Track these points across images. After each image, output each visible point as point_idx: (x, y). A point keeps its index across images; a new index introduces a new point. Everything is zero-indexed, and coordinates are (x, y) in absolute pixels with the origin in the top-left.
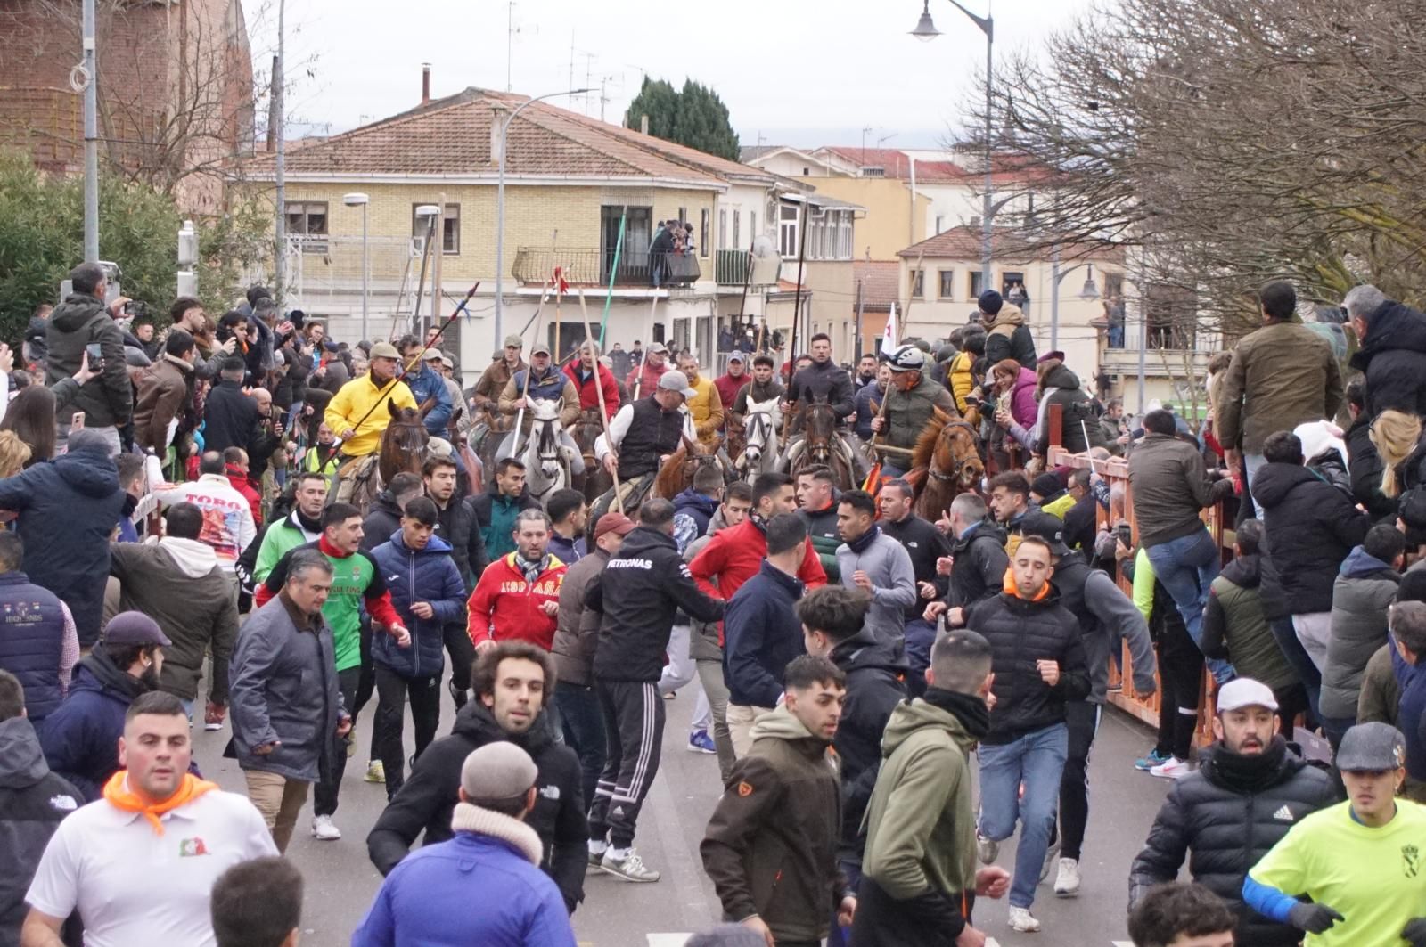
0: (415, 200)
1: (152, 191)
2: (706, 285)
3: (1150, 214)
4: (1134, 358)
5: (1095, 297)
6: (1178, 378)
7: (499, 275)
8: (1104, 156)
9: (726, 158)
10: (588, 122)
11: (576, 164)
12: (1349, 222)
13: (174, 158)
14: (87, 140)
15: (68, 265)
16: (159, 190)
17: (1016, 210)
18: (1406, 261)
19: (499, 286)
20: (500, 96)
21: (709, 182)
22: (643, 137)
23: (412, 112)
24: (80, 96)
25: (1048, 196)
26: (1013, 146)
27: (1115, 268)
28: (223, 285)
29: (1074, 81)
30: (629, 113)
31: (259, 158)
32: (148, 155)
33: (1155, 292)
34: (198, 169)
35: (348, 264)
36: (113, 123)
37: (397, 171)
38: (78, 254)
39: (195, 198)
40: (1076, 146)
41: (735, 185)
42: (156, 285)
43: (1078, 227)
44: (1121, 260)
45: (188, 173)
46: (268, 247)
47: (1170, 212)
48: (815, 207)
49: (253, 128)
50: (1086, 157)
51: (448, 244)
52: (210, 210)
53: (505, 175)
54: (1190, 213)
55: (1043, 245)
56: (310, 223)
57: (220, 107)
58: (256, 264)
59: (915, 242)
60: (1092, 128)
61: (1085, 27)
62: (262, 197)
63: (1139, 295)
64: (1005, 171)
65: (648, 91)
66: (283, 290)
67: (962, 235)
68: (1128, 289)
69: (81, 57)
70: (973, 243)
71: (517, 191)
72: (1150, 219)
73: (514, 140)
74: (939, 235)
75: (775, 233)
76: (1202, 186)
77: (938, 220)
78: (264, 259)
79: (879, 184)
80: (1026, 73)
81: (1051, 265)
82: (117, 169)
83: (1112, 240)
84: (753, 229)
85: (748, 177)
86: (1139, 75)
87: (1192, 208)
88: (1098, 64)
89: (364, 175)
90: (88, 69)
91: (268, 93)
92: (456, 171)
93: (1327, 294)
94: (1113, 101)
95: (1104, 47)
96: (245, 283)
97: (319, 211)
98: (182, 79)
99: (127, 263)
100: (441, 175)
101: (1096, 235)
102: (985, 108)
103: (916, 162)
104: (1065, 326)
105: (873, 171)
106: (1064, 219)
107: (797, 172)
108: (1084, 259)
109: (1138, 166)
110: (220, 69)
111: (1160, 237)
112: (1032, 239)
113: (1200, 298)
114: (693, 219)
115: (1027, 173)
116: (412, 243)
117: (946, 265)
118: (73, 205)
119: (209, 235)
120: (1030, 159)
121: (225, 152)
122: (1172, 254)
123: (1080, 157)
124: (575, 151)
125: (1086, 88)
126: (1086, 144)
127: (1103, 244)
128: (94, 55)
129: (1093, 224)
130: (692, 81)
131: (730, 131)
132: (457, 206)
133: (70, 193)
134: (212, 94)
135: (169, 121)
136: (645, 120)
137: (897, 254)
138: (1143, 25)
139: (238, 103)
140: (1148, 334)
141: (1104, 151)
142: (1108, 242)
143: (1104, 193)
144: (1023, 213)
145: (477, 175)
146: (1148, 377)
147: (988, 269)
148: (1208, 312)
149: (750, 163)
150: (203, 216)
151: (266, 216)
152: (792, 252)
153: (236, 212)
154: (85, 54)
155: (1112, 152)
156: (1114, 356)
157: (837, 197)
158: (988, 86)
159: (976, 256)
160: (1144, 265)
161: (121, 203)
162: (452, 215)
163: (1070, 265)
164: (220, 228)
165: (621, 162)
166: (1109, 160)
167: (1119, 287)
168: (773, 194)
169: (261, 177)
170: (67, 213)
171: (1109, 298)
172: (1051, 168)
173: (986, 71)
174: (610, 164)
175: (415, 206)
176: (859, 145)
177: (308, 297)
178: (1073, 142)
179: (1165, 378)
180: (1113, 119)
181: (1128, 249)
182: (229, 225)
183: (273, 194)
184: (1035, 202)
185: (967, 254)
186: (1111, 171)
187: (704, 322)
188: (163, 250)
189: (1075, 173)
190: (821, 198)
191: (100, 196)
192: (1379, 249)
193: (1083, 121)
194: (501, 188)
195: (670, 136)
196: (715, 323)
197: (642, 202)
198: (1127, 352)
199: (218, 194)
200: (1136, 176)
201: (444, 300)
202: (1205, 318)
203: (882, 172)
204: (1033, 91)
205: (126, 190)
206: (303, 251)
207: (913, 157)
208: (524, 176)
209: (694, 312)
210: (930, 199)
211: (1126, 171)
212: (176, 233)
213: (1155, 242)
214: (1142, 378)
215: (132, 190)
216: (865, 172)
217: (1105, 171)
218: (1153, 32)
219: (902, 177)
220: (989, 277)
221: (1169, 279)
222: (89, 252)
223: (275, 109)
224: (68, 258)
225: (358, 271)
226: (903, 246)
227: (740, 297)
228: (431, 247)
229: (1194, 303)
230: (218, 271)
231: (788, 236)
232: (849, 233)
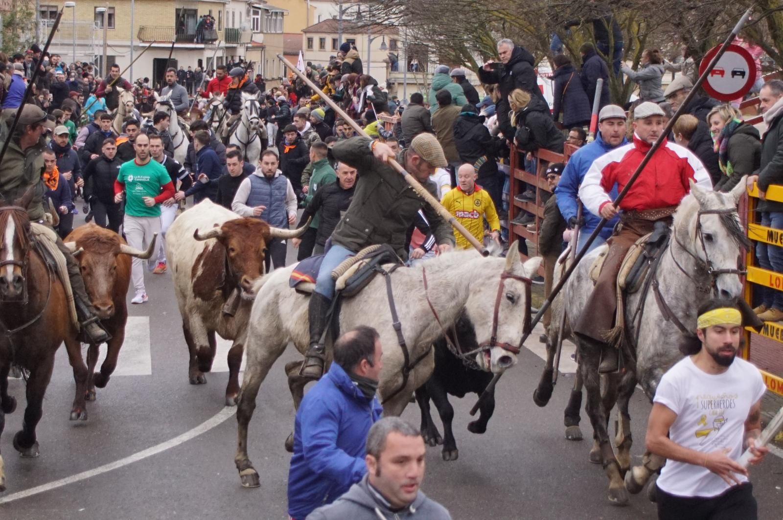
0: (95, 5)
2: (221, 43)
3: (411, 13)
4: (402, 76)
5: (385, 49)
6: (421, 84)
7: (132, 37)
12: (494, 17)
17: (353, 12)
18: (518, 34)
19: (132, 42)
25: (366, 6)
27: (396, 37)
28: (13, 40)
33: (412, 46)
35: (67, 32)
44: (397, 32)
46: (33, 24)
47: (419, 12)
48: (267, 11)
51: (110, 24)
52: (7, 8)
55: (364, 27)
56: (50, 14)
58: (27, 32)
59: (309, 25)
62: (30, 3)
63: (404, 48)
67: (329, 23)
68: (399, 45)
70: (335, 25)
71: (139, 2)
72: (411, 16)
74: (319, 23)
75: (250, 21)
77: (319, 16)
78: (31, 29)
83: (394, 24)
84: (241, 19)
93: (484, 48)
96: (23, 39)
97: (54, 10)
101: (386, 22)
104: (373, 62)
106: (374, 16)
108: (382, 33)
111: (414, 23)
112: (360, 24)
113: (431, 49)
114: (215, 15)
116: (94, 24)
117: (323, 36)
119: (7, 19)
122: (419, 30)
127: (390, 26)
129: (386, 18)
132: (113, 8)
137: (302, 31)
142: (392, 25)
144: (356, 13)
146: (408, 83)
147: (340, 38)
148: (434, 55)
151: (31, 11)
152: (257, 29)
153: (18, 9)
157: (277, 6)
159: (335, 32)
160: (406, 35)
162: (111, 12)
163: (376, 35)
164: (12, 16)
167: (396, 45)
168: (249, 4)
171: (391, 49)
175: (95, 8)
179: (416, 84)
181: (400, 28)
182: (15, 14)
184: (361, 8)
185: (331, 31)
187: (220, 59)
190: (269, 6)
192: (506, 29)
196: (224, 59)
197: (193, 7)
198: (399, 73)
201: (108, 49)
202: (433, 57)
206: (48, 26)
209: (216, 54)
210: (315, 8)
213: (412, 25)
214: (405, 84)
220: (340, 40)
221: (418, 41)
225: (71, 35)
226: (304, 27)
227: (235, 48)
228: (103, 25)
229: (427, 51)
230: (11, 34)
231: (255, 22)
232: (282, 21)
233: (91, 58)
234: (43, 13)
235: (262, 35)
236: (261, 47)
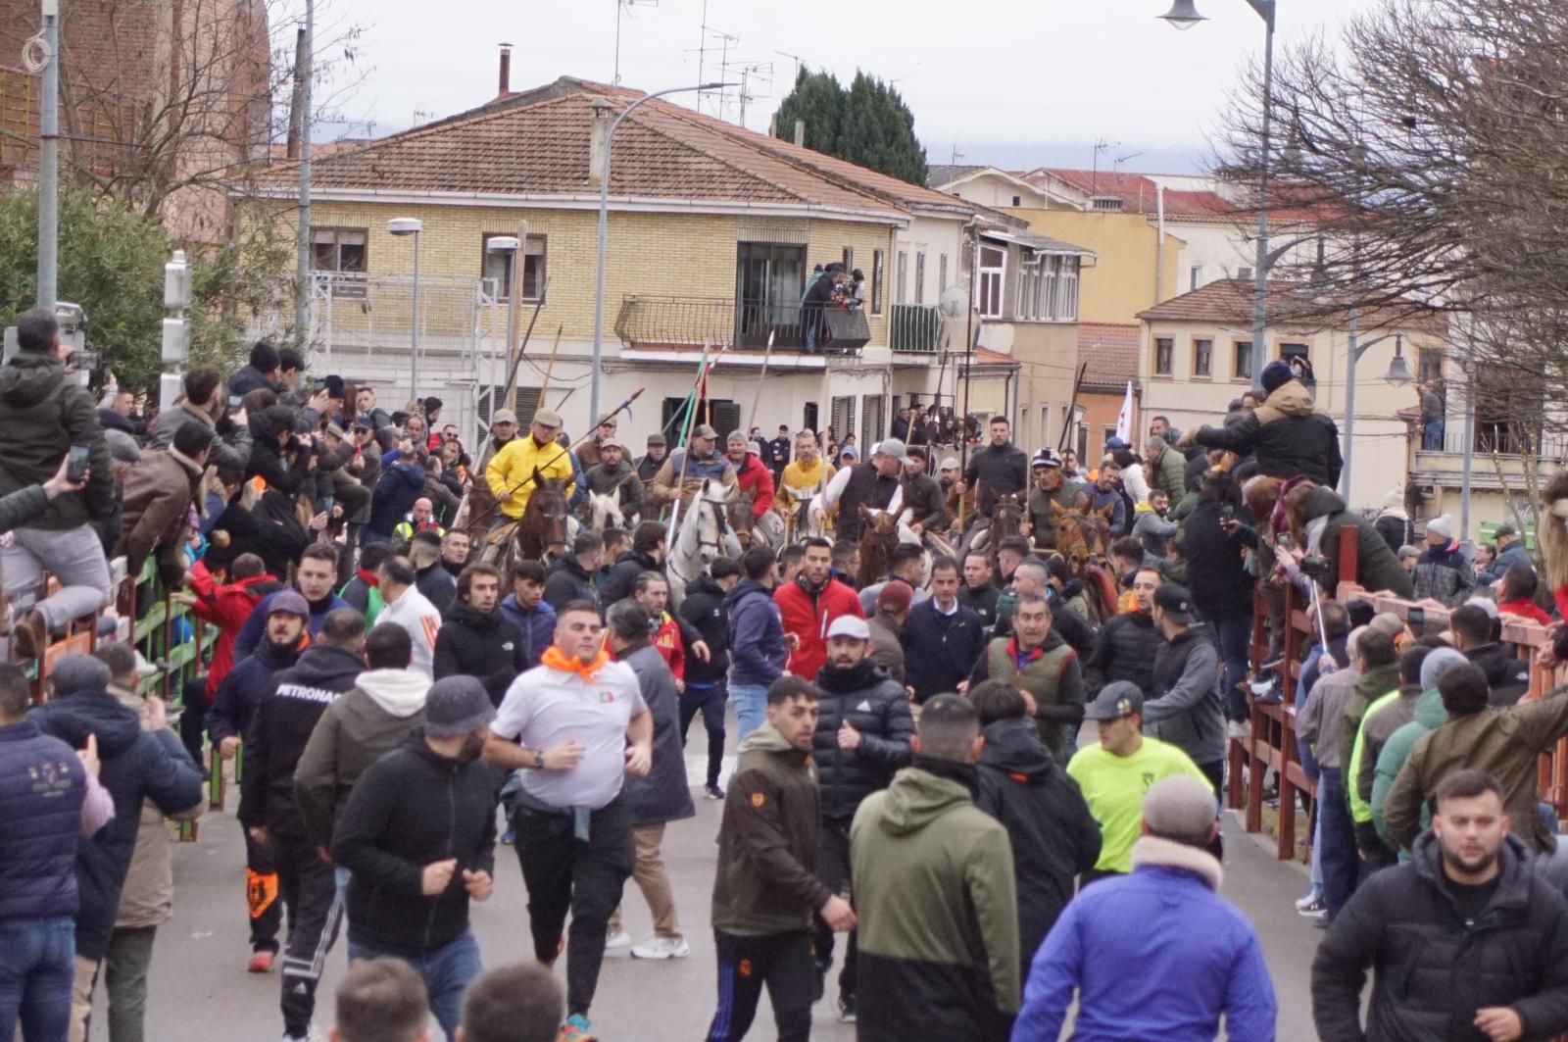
0: (486, 228)
1: (130, 208)
2: (879, 352)
3: (1484, 271)
4: (1457, 464)
5: (1405, 380)
6: (1517, 493)
7: (597, 332)
8: (1421, 189)
9: (909, 181)
10: (722, 129)
11: (704, 184)
13: (161, 166)
14: (45, 137)
15: (15, 306)
16: (141, 209)
17: (1300, 261)
19: (597, 347)
20: (603, 90)
21: (884, 213)
22: (797, 150)
23: (485, 109)
24: (37, 78)
25: (1344, 243)
26: (1298, 173)
27: (1433, 342)
28: (223, 337)
29: (1384, 87)
30: (778, 117)
31: (276, 166)
32: (126, 160)
33: (1488, 374)
34: (193, 180)
35: (393, 314)
36: (80, 115)
37: (463, 188)
38: (28, 292)
39: (188, 219)
40: (1384, 175)
41: (919, 218)
42: (134, 336)
43: (1385, 286)
44: (1443, 330)
45: (179, 186)
46: (286, 288)
47: (1509, 267)
48: (1029, 250)
49: (270, 127)
50: (1398, 190)
51: (529, 288)
52: (208, 235)
53: (609, 198)
54: (1538, 269)
55: (1336, 309)
56: (344, 257)
57: (225, 98)
58: (269, 311)
59: (1163, 299)
60: (1407, 152)
61: (1401, 13)
62: (279, 220)
63: (1465, 378)
64: (1286, 207)
65: (804, 87)
66: (305, 346)
67: (1225, 292)
68: (1451, 370)
69: (39, 27)
70: (1240, 304)
71: (624, 220)
72: (1483, 277)
73: (621, 150)
74: (1194, 291)
75: (972, 284)
76: (1556, 233)
77: (1194, 270)
78: (280, 304)
79: (1115, 220)
80: (1318, 74)
81: (1347, 334)
82: (84, 178)
83: (1431, 303)
84: (943, 277)
85: (938, 207)
86: (1473, 80)
87: (1541, 263)
88: (1417, 64)
89: (417, 193)
90: (47, 42)
91: (291, 79)
92: (543, 191)
94: (1437, 115)
95: (1425, 42)
96: (253, 336)
97: (357, 241)
98: (174, 58)
99: (95, 305)
100: (523, 196)
101: (1410, 295)
102: (1261, 121)
103: (1166, 191)
104: (1363, 418)
105: (1106, 203)
106: (1365, 275)
107: (1003, 200)
108: (1392, 328)
109: (1469, 204)
110: (227, 46)
111: (1496, 301)
112: (1322, 301)
113: (1550, 385)
114: (862, 262)
115: (1317, 211)
116: (480, 286)
117: (1203, 332)
118: (24, 225)
119: (207, 269)
120: (1321, 192)
121: (232, 158)
122: (1512, 324)
123: (1390, 191)
124: (703, 166)
125: (1400, 97)
126: (1398, 172)
127: (1418, 309)
128: (56, 23)
129: (1405, 282)
130: (865, 74)
131: (914, 144)
132: (542, 238)
133: (19, 207)
134: (214, 78)
135: (156, 114)
136: (799, 127)
137: (1138, 316)
138: (1480, 15)
139: (250, 93)
140: (1477, 431)
141: (1422, 183)
142: (1425, 306)
143: (1421, 239)
144: (1310, 265)
145: (571, 197)
146: (1475, 490)
147: (1260, 341)
148: (1559, 404)
149: (939, 189)
150: (200, 245)
151: (283, 246)
152: (995, 310)
153: (244, 239)
154: (44, 22)
155: (1433, 184)
156: (1430, 460)
157: (1057, 238)
158: (1267, 92)
159: (1244, 322)
160: (1472, 339)
161: (90, 224)
162: (536, 251)
163: (1371, 336)
164: (222, 260)
165: (765, 183)
166: (1426, 196)
167: (1438, 367)
168: (971, 231)
169: (279, 191)
170: (14, 235)
171: (1424, 381)
172: (1349, 203)
173: (1263, 69)
174: (752, 187)
175: (486, 236)
176: (1090, 168)
177: (340, 356)
178: (1381, 170)
179: (1499, 492)
180: (1436, 140)
181: (1452, 317)
182: (234, 256)
183: (294, 216)
184: (1327, 251)
185: (1232, 318)
186: (1430, 211)
187: (874, 402)
188: (143, 289)
189: (1381, 212)
190: (1035, 238)
191: (61, 215)
193: (1394, 141)
194: (603, 215)
195: (833, 150)
197: (793, 238)
198: (1449, 456)
199: (219, 214)
200: (1463, 219)
201: (523, 367)
202: (1555, 412)
203: (1119, 204)
204: (1327, 100)
205: (95, 205)
206: (334, 294)
207: (1162, 184)
208: (634, 199)
209: (861, 388)
210: (1184, 242)
211: (1453, 212)
212: (162, 265)
213: (1489, 307)
214: (1466, 492)
215: (102, 207)
216: (1097, 203)
217: (1423, 209)
218: (1493, 23)
219: (1146, 212)
220: (1261, 348)
221: (1508, 358)
222: (45, 289)
223: (299, 100)
224: (15, 297)
225: (407, 323)
226: (1146, 304)
227: (923, 369)
228: (506, 293)
229: (1541, 391)
230: (218, 319)
231: (990, 285)
232: (1073, 286)
233: (467, 393)
234: (321, 252)
235: (1008, 328)
236: (1007, 369)
